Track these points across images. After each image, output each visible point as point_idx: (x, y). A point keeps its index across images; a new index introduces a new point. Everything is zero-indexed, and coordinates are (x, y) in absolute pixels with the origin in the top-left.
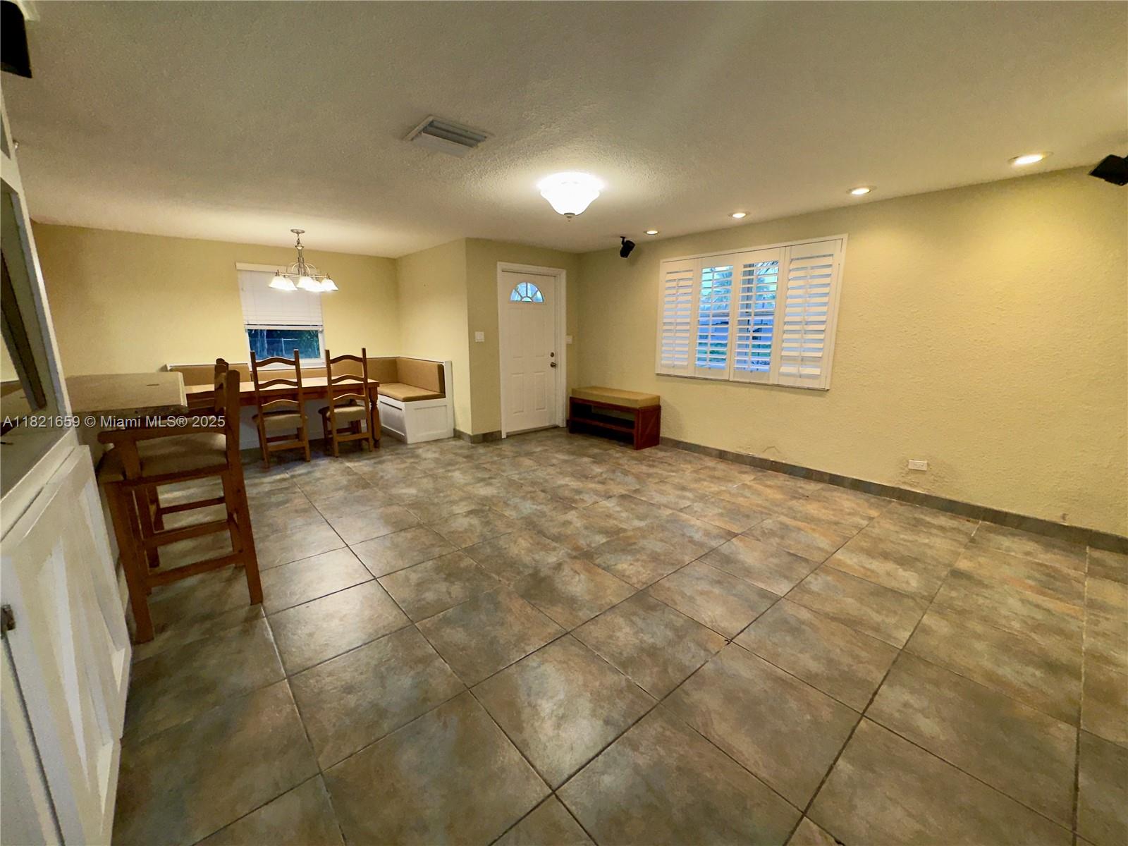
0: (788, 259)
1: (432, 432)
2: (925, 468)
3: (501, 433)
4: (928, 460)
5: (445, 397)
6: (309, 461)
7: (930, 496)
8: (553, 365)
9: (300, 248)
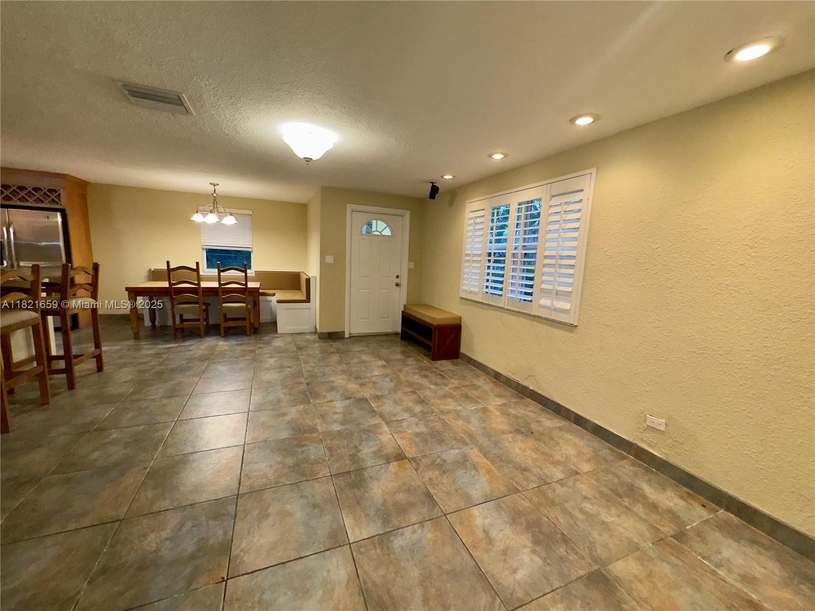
0: (548, 197)
1: (298, 327)
2: (662, 428)
3: (344, 334)
4: (667, 420)
5: (310, 302)
6: (203, 338)
7: (667, 463)
8: (397, 285)
9: (215, 195)
